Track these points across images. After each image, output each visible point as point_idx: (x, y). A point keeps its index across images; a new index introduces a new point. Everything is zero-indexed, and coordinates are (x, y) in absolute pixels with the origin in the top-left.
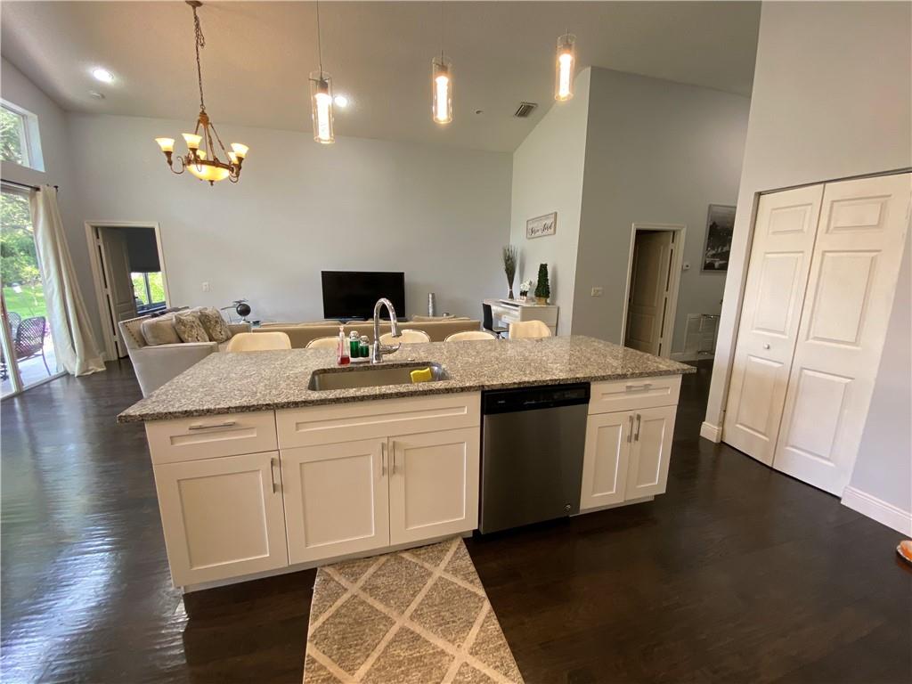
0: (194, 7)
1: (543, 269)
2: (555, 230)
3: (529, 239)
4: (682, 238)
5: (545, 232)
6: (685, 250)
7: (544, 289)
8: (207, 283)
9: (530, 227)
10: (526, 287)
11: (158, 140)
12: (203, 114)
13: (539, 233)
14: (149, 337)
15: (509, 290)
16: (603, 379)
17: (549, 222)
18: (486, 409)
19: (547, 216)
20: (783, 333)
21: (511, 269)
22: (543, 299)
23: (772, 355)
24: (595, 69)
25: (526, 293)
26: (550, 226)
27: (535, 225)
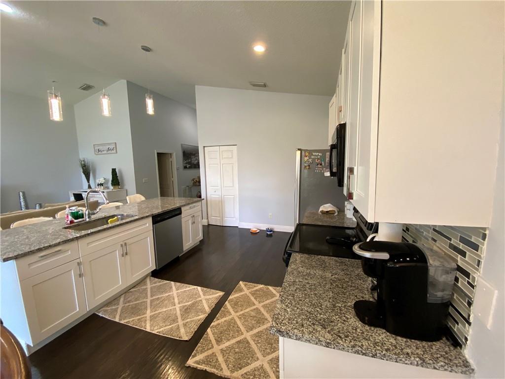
1: (114, 171)
2: (116, 151)
3: (97, 155)
4: (174, 156)
5: (110, 152)
6: (176, 161)
7: (116, 180)
9: (97, 148)
10: (102, 181)
13: (105, 152)
15: (87, 184)
16: (184, 205)
17: (111, 147)
18: (154, 222)
19: (110, 144)
20: (218, 187)
21: (87, 171)
22: (117, 187)
23: (216, 193)
24: (128, 82)
25: (101, 185)
26: (113, 149)
27: (101, 148)
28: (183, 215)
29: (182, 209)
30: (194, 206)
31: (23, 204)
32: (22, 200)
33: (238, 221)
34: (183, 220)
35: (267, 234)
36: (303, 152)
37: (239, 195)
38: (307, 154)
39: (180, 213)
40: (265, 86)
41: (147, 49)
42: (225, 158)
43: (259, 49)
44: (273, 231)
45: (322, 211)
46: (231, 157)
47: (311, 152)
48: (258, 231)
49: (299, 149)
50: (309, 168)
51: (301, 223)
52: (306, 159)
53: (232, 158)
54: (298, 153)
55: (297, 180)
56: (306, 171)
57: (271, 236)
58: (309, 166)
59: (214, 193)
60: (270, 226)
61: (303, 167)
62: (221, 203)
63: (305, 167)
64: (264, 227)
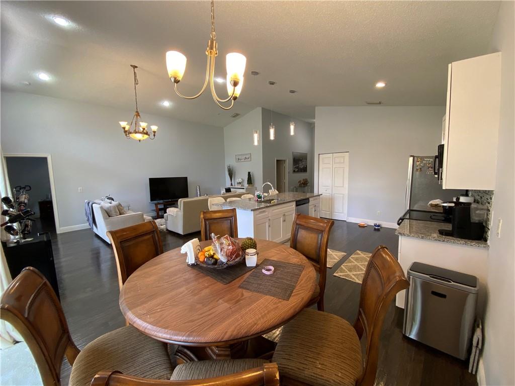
0: (134, 68)
1: (249, 173)
2: (251, 159)
3: (238, 162)
4: (287, 162)
5: (246, 160)
6: (288, 166)
7: (250, 181)
8: (81, 188)
9: (237, 157)
10: (240, 180)
11: (120, 122)
12: (137, 112)
13: (243, 160)
14: (113, 213)
15: (230, 182)
16: (311, 197)
17: (247, 156)
18: (297, 205)
19: (246, 154)
20: (329, 187)
21: (231, 174)
22: (251, 185)
23: (327, 192)
24: (263, 109)
25: (240, 183)
26: (248, 158)
27: (240, 157)
28: (310, 203)
29: (310, 199)
30: (316, 199)
31: (198, 193)
32: (198, 191)
33: (346, 216)
34: (310, 207)
35: (375, 229)
36: (416, 159)
37: (348, 193)
38: (419, 160)
39: (309, 202)
40: (380, 103)
41: (292, 92)
42: (338, 163)
43: (380, 85)
44: (381, 227)
45: (432, 204)
46: (342, 161)
47: (422, 158)
48: (366, 225)
49: (411, 156)
50: (421, 171)
51: (411, 209)
52: (418, 163)
53: (344, 163)
54: (411, 159)
55: (409, 180)
56: (418, 173)
57: (378, 230)
58: (421, 169)
59: (325, 192)
60: (378, 223)
61: (415, 170)
62: (331, 200)
63: (417, 169)
64: (371, 223)
